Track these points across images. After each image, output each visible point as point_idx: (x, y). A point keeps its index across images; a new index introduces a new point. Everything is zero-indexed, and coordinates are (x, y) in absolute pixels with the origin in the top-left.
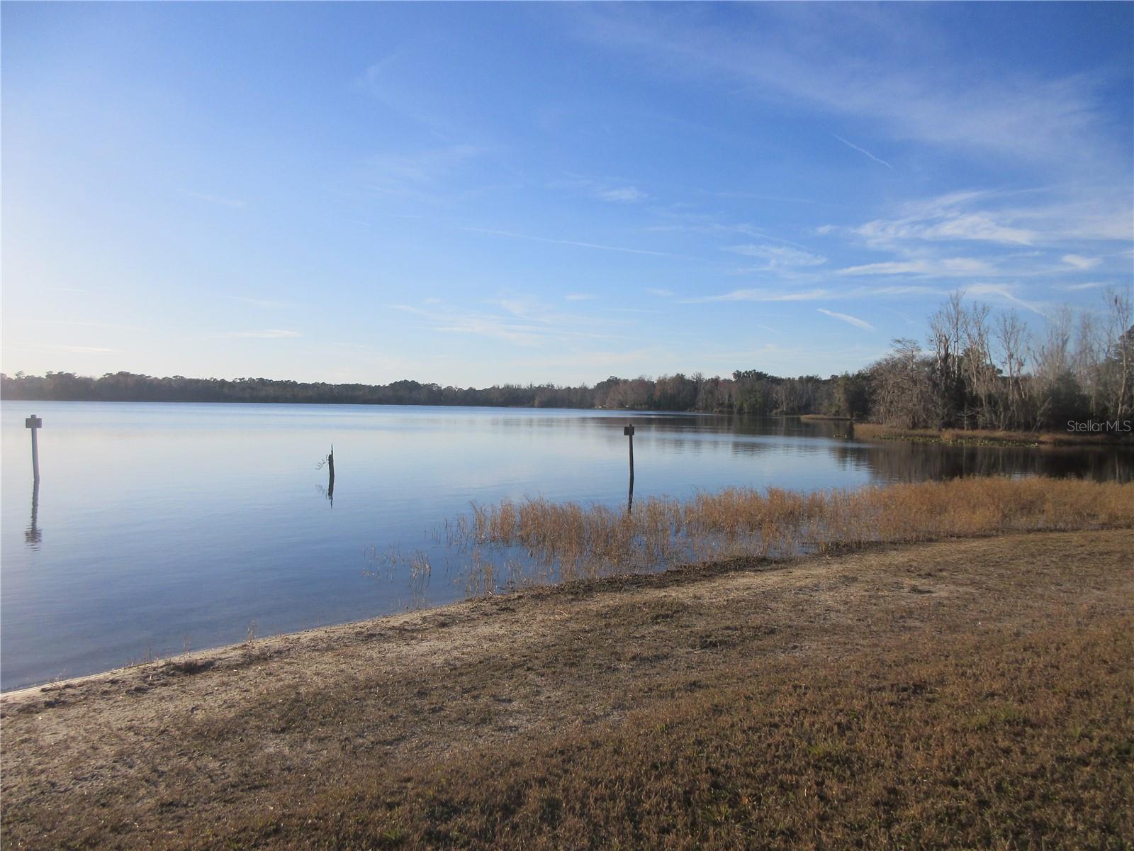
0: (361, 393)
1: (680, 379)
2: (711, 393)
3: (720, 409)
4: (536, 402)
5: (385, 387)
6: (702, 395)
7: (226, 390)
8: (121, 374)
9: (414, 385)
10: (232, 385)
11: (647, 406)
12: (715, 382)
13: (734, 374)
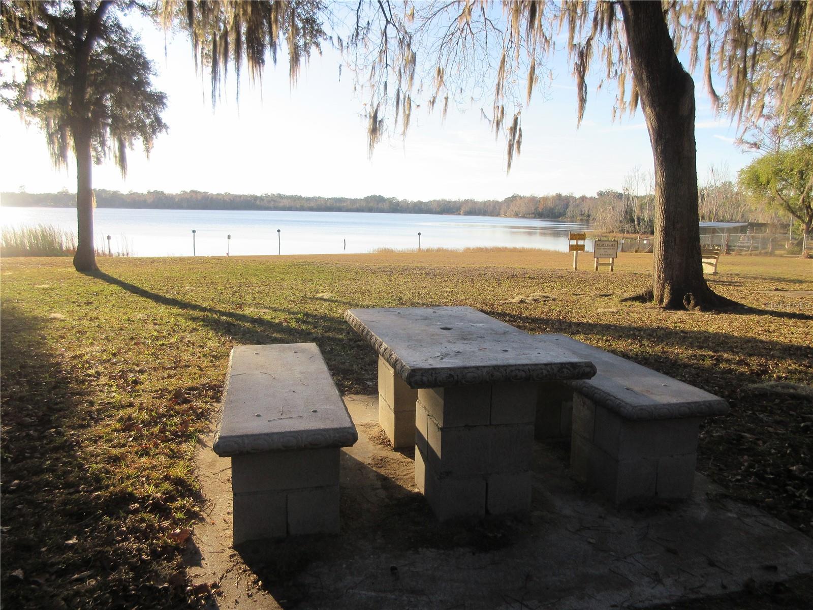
0: (345, 204)
1: (559, 196)
2: (578, 206)
3: (581, 218)
4: (461, 213)
5: (361, 200)
6: (570, 209)
7: (258, 202)
8: (192, 191)
9: (380, 199)
10: (261, 199)
11: (533, 216)
12: (583, 198)
13: (598, 193)
